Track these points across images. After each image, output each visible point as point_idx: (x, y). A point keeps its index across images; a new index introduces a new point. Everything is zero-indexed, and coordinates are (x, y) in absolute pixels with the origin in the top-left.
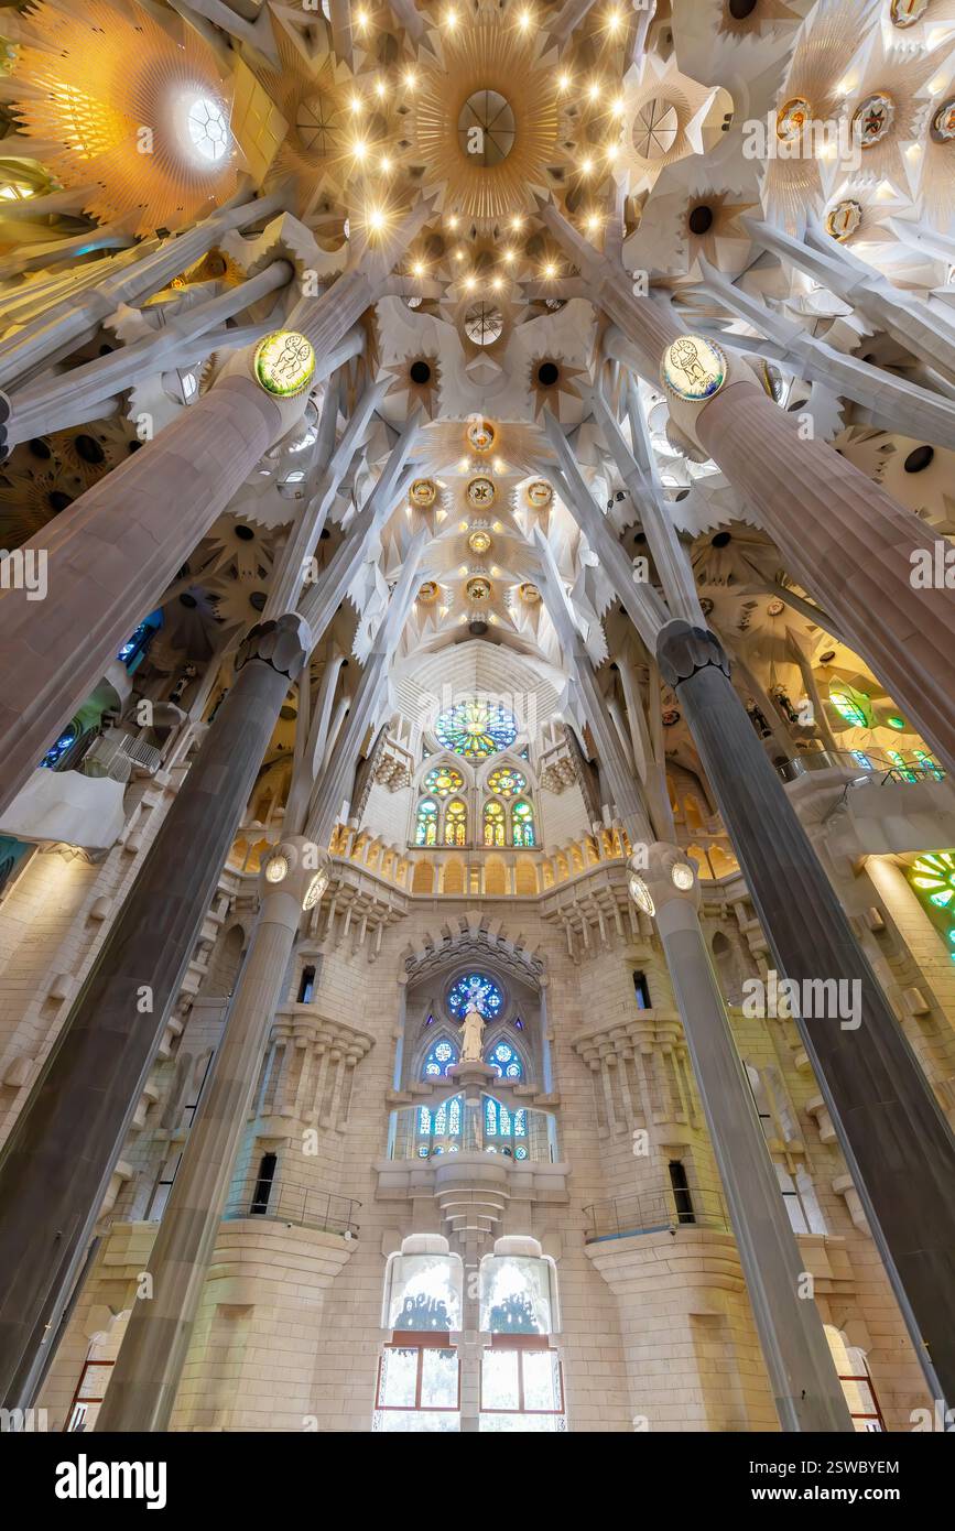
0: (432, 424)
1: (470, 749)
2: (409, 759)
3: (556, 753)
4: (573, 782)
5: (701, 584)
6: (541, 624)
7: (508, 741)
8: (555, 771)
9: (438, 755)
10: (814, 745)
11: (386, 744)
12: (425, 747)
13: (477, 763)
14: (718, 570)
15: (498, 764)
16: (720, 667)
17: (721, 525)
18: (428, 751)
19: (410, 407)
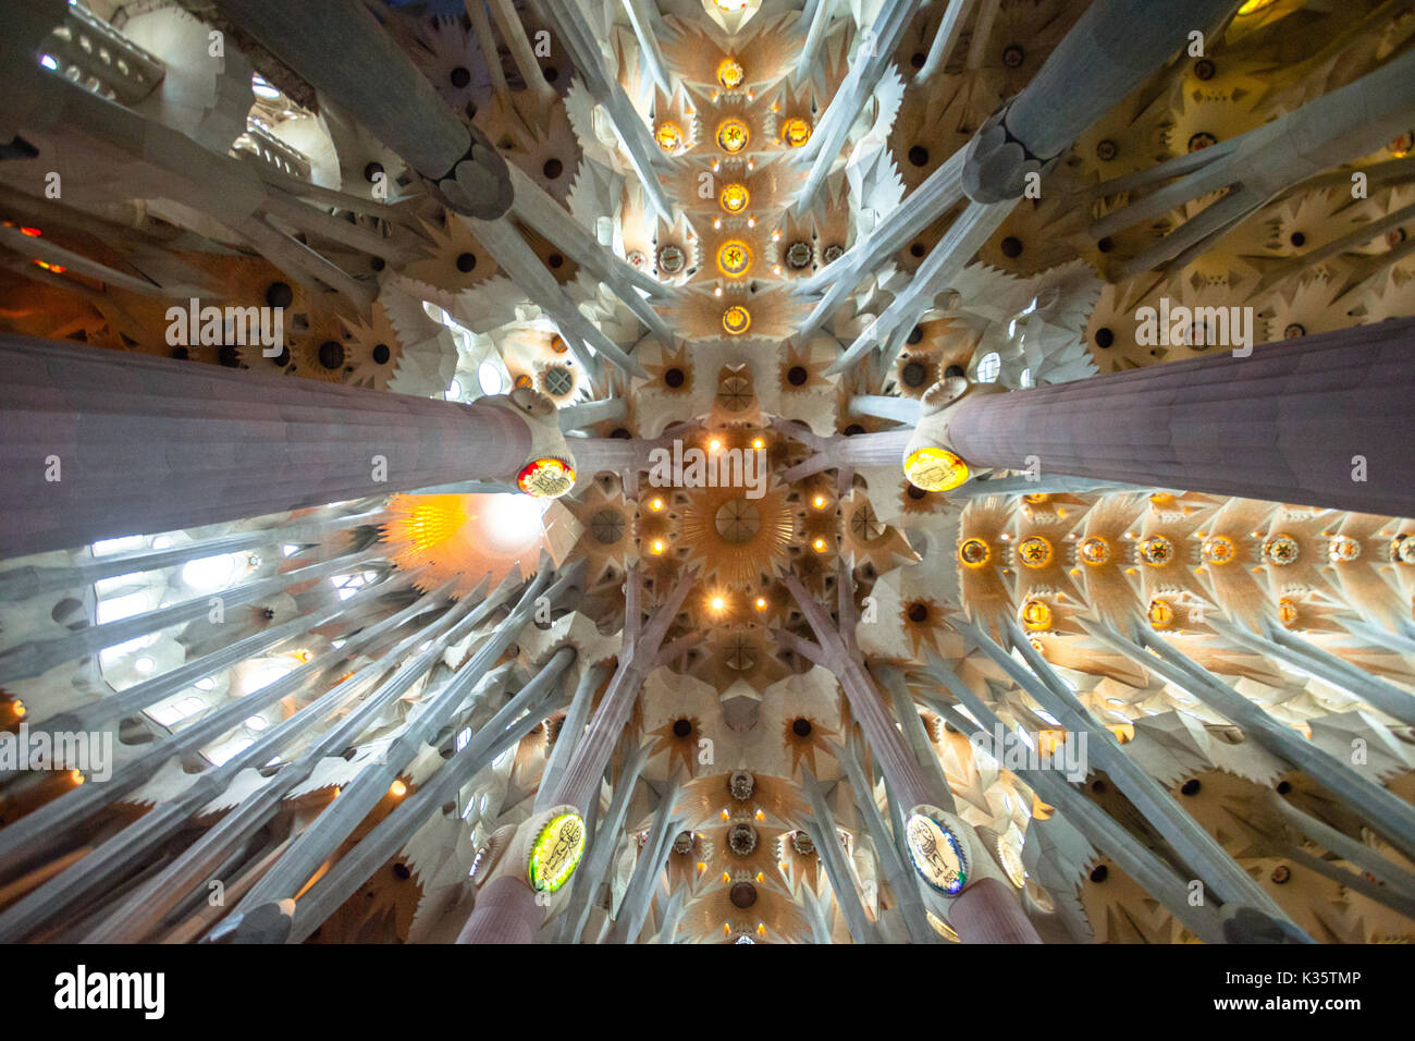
0: (692, 782)
19: (671, 765)
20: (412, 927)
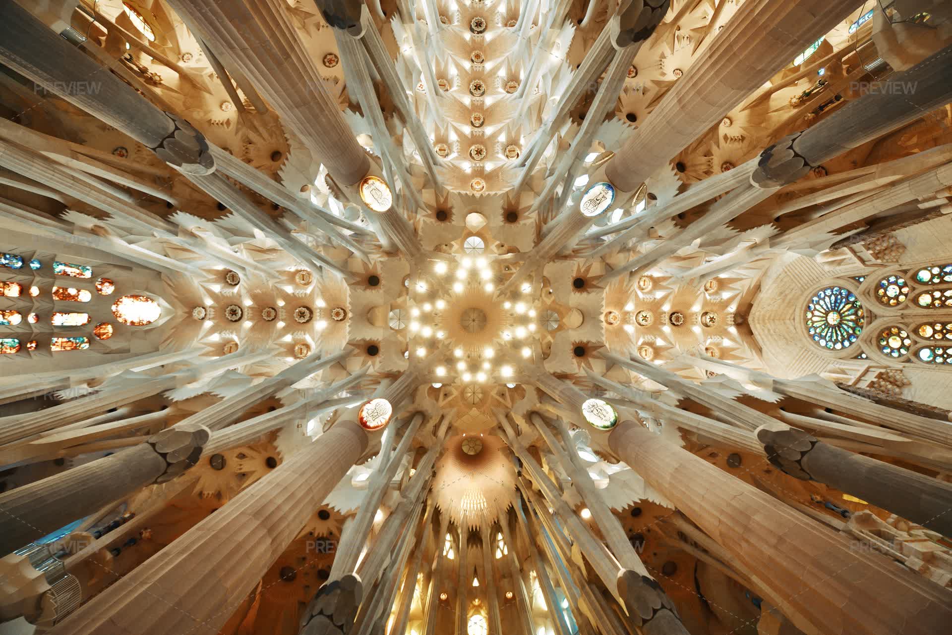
0: (607, 345)
1: (856, 322)
2: (871, 369)
3: (858, 254)
4: (890, 237)
5: (712, 172)
6: (733, 276)
7: (844, 293)
8: (879, 253)
9: (864, 348)
10: (846, 62)
11: (858, 386)
12: (856, 358)
13: (872, 317)
14: (701, 164)
15: (873, 299)
16: (794, 140)
17: (673, 169)
18: (860, 355)
19: (598, 358)
20: (664, 505)
